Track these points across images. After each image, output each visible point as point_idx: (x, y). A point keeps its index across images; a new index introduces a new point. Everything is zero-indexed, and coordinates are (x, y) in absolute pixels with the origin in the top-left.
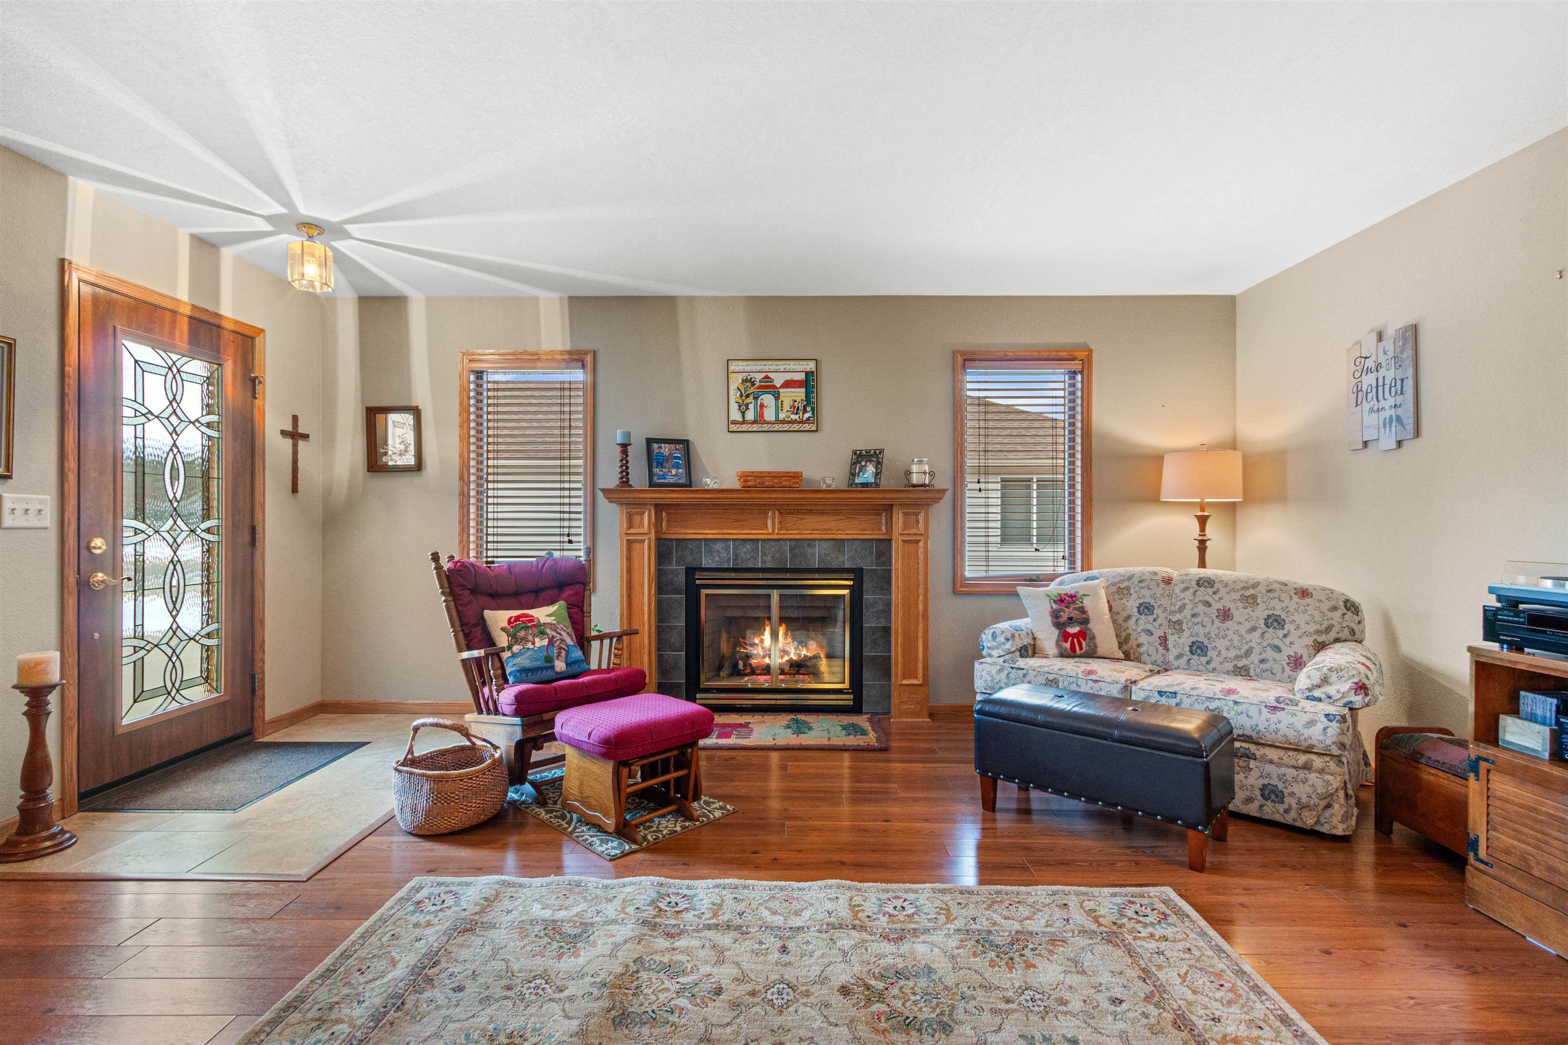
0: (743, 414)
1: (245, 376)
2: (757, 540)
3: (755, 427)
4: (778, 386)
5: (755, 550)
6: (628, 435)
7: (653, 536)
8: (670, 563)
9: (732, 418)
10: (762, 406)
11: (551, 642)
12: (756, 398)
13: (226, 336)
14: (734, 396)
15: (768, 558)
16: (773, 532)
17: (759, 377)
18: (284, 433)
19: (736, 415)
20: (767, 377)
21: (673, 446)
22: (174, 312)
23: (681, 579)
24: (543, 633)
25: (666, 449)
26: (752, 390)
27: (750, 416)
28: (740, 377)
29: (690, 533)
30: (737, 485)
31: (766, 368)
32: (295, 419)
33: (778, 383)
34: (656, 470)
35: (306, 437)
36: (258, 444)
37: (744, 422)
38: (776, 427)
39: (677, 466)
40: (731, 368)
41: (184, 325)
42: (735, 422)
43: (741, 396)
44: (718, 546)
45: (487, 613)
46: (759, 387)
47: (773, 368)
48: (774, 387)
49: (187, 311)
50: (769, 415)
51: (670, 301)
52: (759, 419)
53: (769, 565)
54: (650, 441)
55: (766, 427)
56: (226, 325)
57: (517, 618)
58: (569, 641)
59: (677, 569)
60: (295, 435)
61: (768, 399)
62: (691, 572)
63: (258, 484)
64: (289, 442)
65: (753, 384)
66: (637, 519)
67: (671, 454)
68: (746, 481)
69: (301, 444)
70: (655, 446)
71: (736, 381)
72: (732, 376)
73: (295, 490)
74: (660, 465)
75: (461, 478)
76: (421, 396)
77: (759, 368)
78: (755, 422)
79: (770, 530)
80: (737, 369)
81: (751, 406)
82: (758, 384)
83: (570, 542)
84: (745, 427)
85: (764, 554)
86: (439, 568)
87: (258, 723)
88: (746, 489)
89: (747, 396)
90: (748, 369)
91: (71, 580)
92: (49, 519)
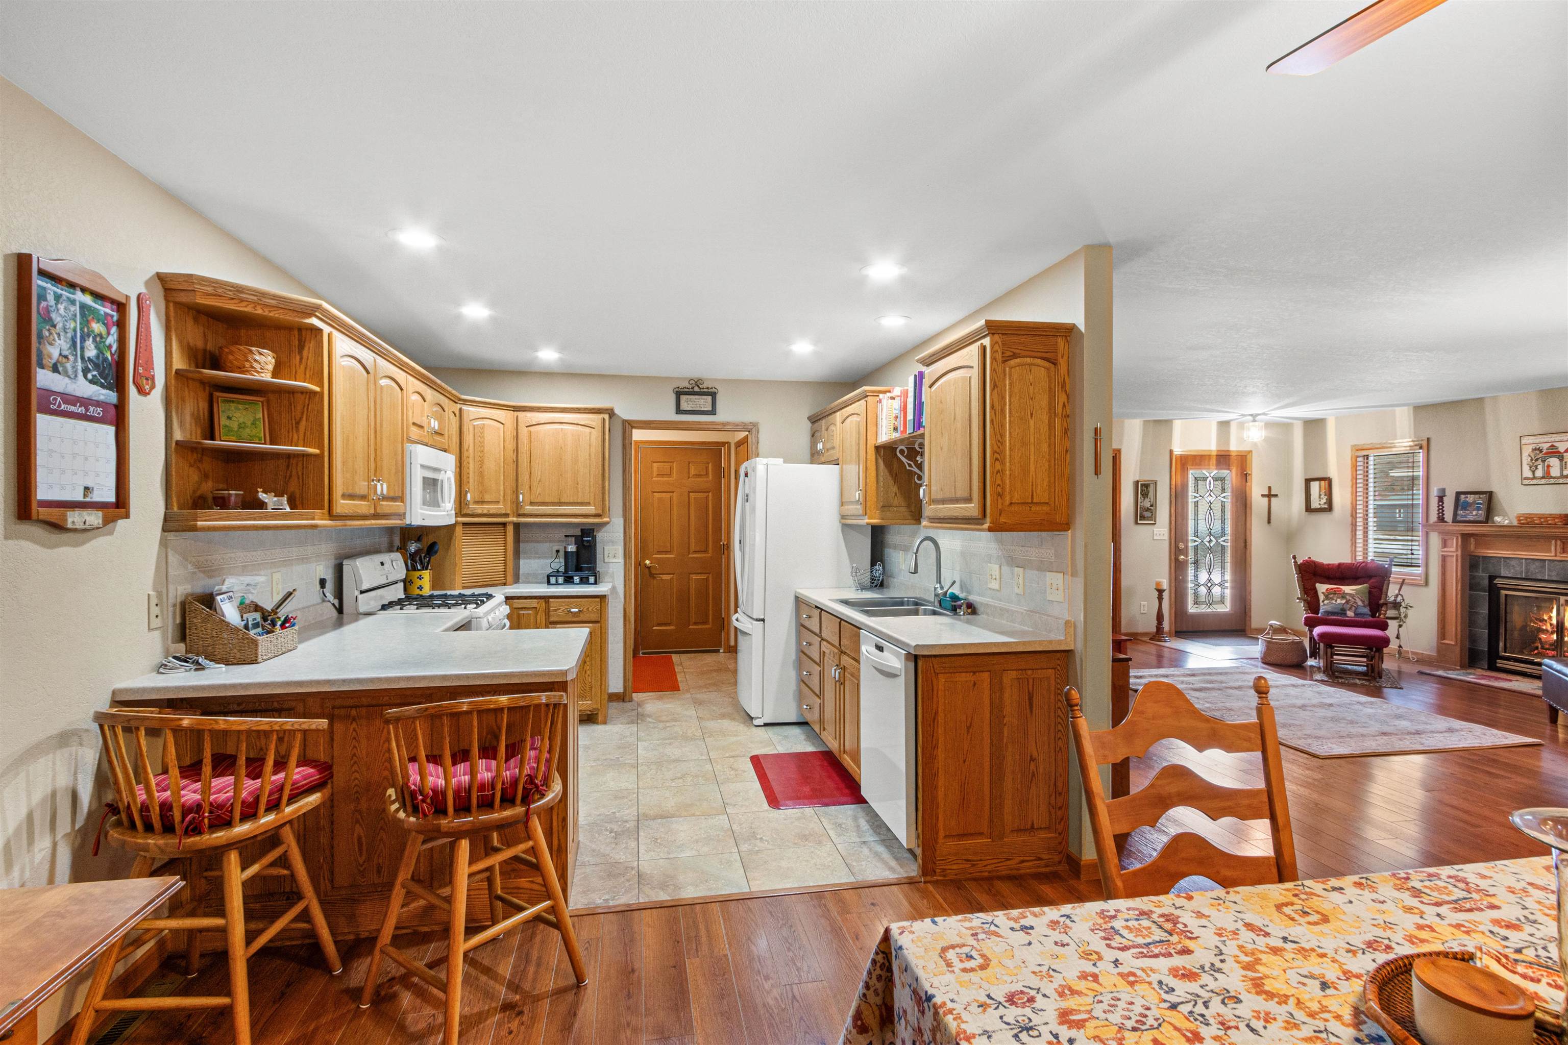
0: (1533, 472)
1: (1242, 473)
2: (1544, 560)
3: (1543, 481)
4: (1562, 451)
5: (1543, 567)
6: (1444, 490)
7: (1459, 553)
8: (1477, 571)
9: (1524, 476)
10: (1549, 466)
11: (1347, 602)
12: (1544, 461)
13: (1233, 459)
14: (1526, 460)
15: (1554, 573)
16: (1556, 556)
17: (1545, 447)
18: (1263, 496)
19: (1527, 473)
20: (1552, 446)
21: (1477, 496)
22: (1210, 456)
23: (1486, 582)
24: (1343, 597)
25: (1471, 498)
26: (1541, 455)
27: (1539, 473)
28: (1530, 448)
29: (1491, 553)
30: (1515, 523)
31: (1552, 439)
32: (1270, 488)
33: (1562, 450)
34: (1460, 512)
35: (1276, 496)
36: (1248, 502)
37: (1534, 478)
38: (1561, 481)
39: (1478, 509)
40: (1523, 442)
41: (1214, 461)
42: (1526, 479)
43: (1532, 460)
44: (1513, 563)
45: (1318, 585)
46: (1546, 453)
47: (1557, 439)
48: (1559, 452)
49: (1214, 453)
50: (1555, 472)
51: (1480, 400)
52: (1547, 475)
53: (1554, 578)
54: (1458, 494)
55: (1552, 481)
56: (1233, 454)
57: (1332, 589)
58: (1360, 603)
59: (1482, 576)
60: (1270, 496)
61: (1554, 462)
62: (1492, 578)
63: (1248, 519)
64: (1266, 499)
65: (1541, 451)
66: (1449, 542)
67: (1474, 501)
68: (1519, 520)
69: (1273, 499)
70: (1463, 496)
71: (1527, 451)
72: (1523, 447)
73: (1269, 522)
74: (1464, 508)
75: (1352, 516)
76: (1333, 473)
77: (1546, 440)
78: (1543, 478)
79: (1553, 554)
80: (1528, 442)
81: (1540, 467)
82: (1545, 451)
83: (1412, 554)
84: (1535, 482)
85: (1549, 570)
86: (1295, 562)
87: (1247, 628)
88: (1521, 525)
89: (1537, 460)
90: (1537, 441)
91: (1173, 557)
92: (1166, 537)
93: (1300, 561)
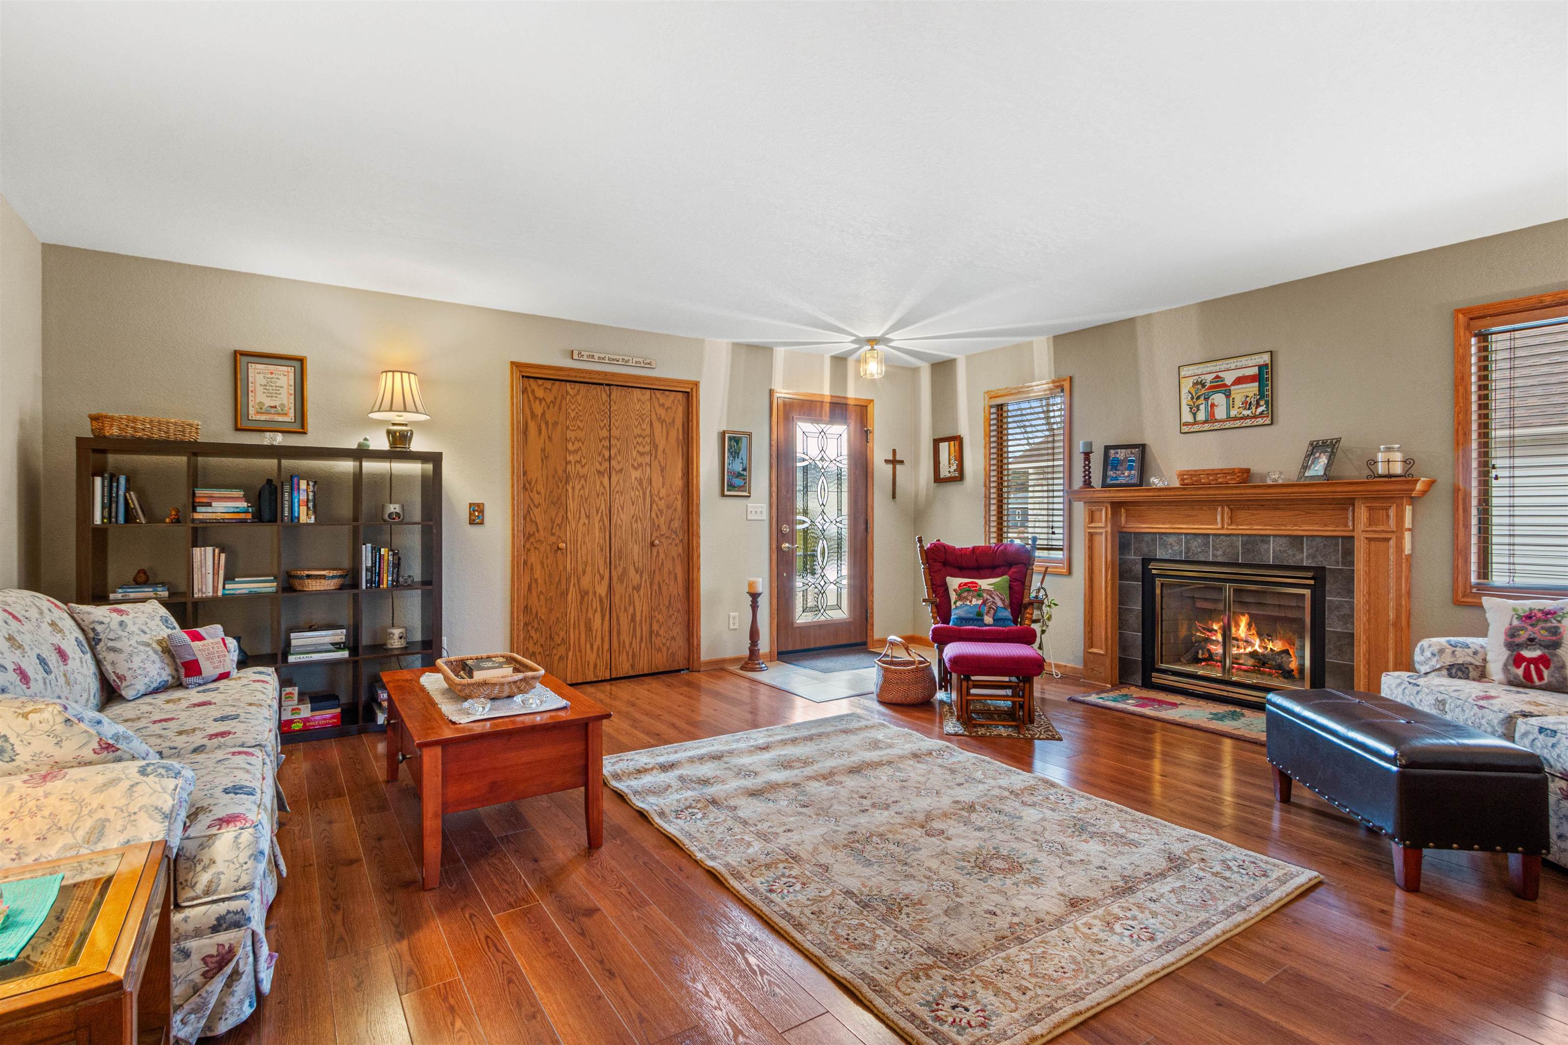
0: (1194, 415)
1: (862, 429)
2: (1208, 535)
3: (1206, 427)
4: (1229, 383)
5: (1207, 544)
6: (1089, 445)
7: (1109, 529)
8: (1129, 554)
9: (1183, 421)
10: (1213, 405)
11: (984, 603)
12: (1206, 399)
13: (851, 409)
14: (1186, 399)
15: (1220, 553)
16: (1223, 528)
17: (1209, 378)
18: (887, 461)
19: (1187, 417)
20: (1217, 377)
21: (1129, 451)
22: (822, 402)
23: (1139, 568)
24: (979, 596)
25: (1121, 454)
26: (1203, 391)
27: (1201, 416)
28: (1190, 381)
29: (1144, 527)
30: (1177, 484)
31: (1217, 368)
32: (894, 451)
33: (1228, 382)
34: (1110, 473)
35: (902, 462)
36: (869, 470)
37: (1195, 423)
38: (1228, 425)
39: (1131, 468)
40: (1182, 374)
41: (827, 408)
42: (1186, 424)
43: (1192, 398)
44: (1171, 540)
45: (949, 579)
46: (1210, 388)
47: (1223, 367)
48: (1225, 385)
49: (828, 400)
50: (1220, 413)
51: (1131, 321)
52: (1211, 418)
53: (1220, 559)
54: (1107, 448)
55: (1217, 426)
56: (851, 402)
57: (966, 584)
58: (1000, 604)
59: (1135, 559)
60: (894, 462)
61: (1219, 399)
62: (1146, 562)
63: (869, 494)
64: (890, 466)
65: (1203, 385)
66: (1097, 514)
67: (1126, 458)
68: (1183, 480)
69: (898, 467)
70: (1112, 451)
71: (1187, 385)
72: (1182, 381)
73: (894, 497)
74: (1115, 468)
75: (985, 485)
76: (964, 430)
77: (1209, 370)
78: (1206, 422)
79: (1219, 526)
80: (1188, 374)
81: (1202, 407)
82: (1208, 385)
83: (1053, 533)
84: (1196, 428)
85: (1215, 549)
86: (921, 547)
87: (869, 639)
88: (1184, 486)
89: (1198, 398)
90: (1199, 372)
91: (774, 546)
92: (765, 516)
93: (927, 546)
